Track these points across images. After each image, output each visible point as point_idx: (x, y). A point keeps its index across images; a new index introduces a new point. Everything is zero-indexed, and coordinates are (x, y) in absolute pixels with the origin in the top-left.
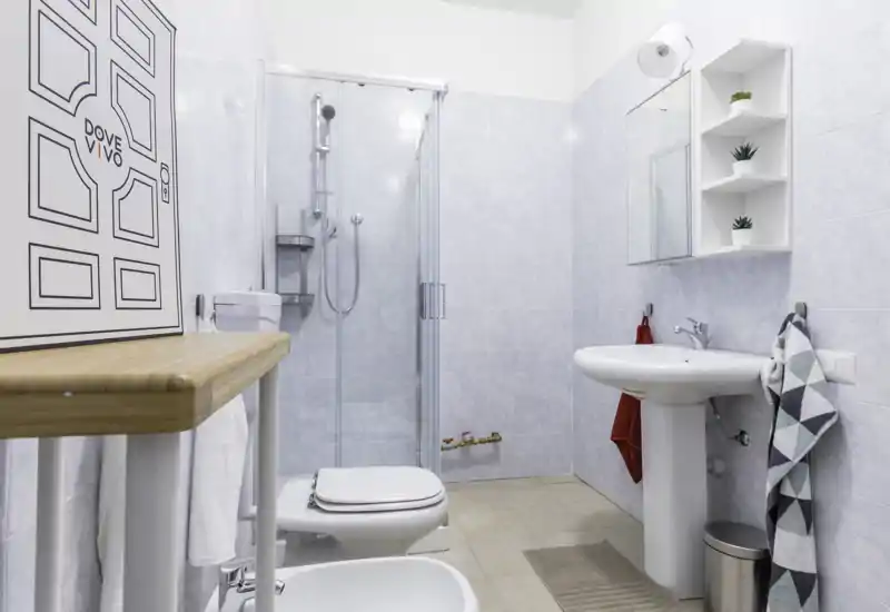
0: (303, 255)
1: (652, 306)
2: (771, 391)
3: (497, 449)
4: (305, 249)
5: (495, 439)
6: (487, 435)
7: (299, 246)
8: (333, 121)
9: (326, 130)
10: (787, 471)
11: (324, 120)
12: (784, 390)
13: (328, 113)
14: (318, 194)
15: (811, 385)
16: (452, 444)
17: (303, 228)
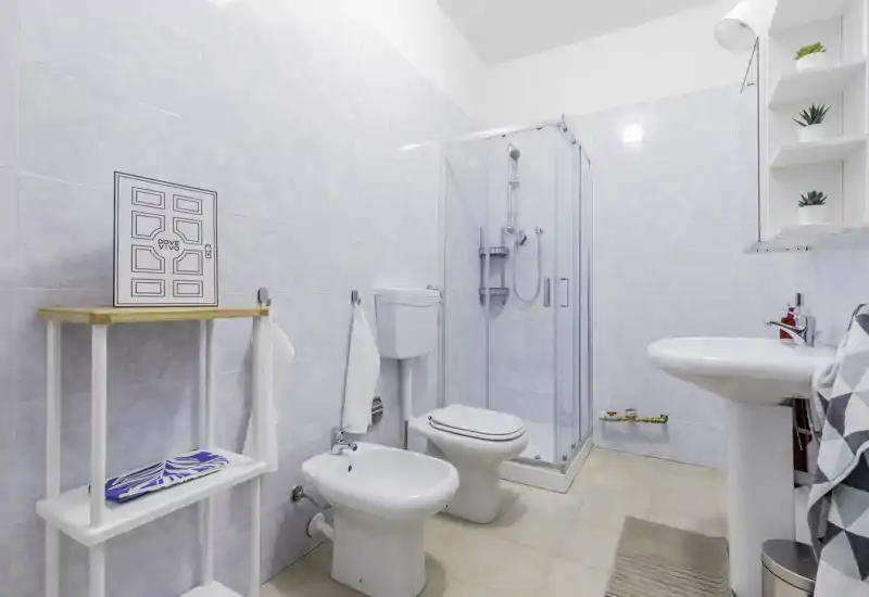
0: (503, 260)
1: (799, 296)
2: (820, 395)
3: (665, 429)
4: (503, 256)
5: (664, 419)
6: (656, 416)
7: (499, 255)
8: (519, 160)
9: (515, 168)
10: (825, 492)
11: (513, 161)
12: (833, 396)
13: (515, 155)
14: (512, 215)
15: (857, 393)
16: (614, 417)
17: (503, 241)
